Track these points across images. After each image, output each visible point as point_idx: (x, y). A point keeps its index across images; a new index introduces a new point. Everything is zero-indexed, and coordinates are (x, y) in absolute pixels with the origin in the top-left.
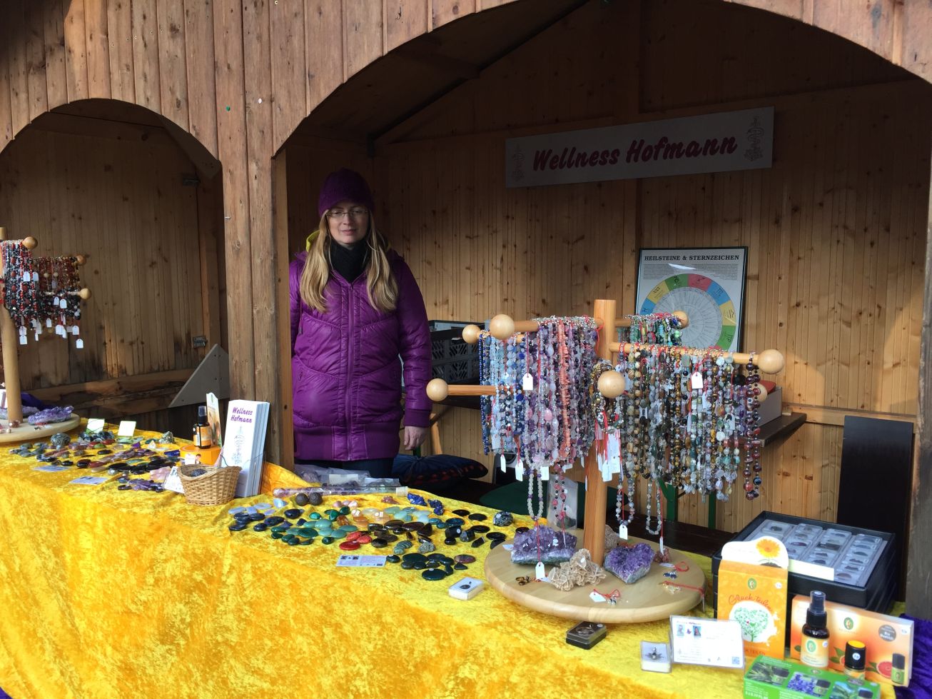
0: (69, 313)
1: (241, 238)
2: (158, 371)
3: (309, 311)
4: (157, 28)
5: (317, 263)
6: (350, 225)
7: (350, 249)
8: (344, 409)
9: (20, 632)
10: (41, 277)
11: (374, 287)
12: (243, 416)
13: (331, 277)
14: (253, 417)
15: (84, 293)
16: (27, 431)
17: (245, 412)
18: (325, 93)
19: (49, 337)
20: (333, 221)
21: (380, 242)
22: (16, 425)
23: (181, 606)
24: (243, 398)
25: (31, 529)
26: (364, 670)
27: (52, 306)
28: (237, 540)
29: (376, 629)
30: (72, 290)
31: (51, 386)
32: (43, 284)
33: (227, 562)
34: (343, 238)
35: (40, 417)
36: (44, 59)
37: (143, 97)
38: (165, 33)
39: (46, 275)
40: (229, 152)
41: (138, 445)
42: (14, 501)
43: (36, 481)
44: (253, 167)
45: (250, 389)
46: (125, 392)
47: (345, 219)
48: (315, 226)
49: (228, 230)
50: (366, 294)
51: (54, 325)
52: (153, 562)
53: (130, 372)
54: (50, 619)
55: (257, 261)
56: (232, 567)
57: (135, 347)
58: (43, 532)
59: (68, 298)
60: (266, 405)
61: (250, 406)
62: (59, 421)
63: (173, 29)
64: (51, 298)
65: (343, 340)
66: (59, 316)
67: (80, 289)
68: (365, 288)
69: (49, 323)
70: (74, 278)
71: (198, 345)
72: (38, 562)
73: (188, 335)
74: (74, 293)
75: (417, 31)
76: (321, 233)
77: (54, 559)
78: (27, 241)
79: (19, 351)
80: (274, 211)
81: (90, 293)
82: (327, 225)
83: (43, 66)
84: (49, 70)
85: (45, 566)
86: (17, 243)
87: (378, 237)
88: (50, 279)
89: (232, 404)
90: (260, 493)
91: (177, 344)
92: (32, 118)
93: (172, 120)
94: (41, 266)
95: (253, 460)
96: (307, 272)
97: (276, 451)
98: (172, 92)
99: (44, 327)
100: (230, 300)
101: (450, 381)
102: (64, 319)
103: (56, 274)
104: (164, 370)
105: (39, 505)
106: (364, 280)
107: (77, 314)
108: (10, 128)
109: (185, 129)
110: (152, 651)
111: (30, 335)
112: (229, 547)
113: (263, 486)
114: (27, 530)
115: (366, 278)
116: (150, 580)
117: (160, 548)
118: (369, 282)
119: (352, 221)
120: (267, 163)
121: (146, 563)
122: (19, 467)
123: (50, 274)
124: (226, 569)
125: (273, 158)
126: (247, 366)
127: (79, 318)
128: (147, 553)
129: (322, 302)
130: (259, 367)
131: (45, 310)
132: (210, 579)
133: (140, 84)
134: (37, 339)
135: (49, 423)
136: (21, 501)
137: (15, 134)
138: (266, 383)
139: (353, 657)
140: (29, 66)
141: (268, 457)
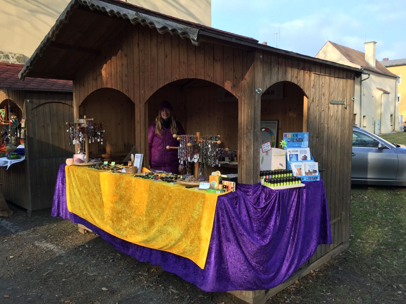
0: (100, 136)
1: (139, 120)
2: (120, 152)
3: (156, 135)
4: (122, 74)
5: (159, 123)
6: (166, 114)
7: (166, 120)
8: (165, 160)
9: (90, 205)
10: (94, 127)
11: (173, 130)
12: (138, 157)
13: (162, 128)
14: (140, 157)
15: (104, 131)
16: (90, 163)
17: (139, 156)
18: (154, 91)
19: (96, 141)
20: (162, 113)
21: (174, 119)
22: (88, 162)
23: (124, 192)
24: (138, 153)
25: (94, 181)
26: (155, 197)
27: (97, 134)
28: (135, 178)
29: (158, 189)
30: (101, 130)
31: (94, 155)
32: (95, 129)
33: (133, 182)
34: (165, 117)
35: (93, 161)
36: (97, 77)
37: (119, 88)
38: (124, 75)
39: (95, 127)
40: (136, 102)
41: (116, 167)
42: (90, 176)
43: (95, 171)
44: (141, 105)
45: (140, 152)
46: (112, 158)
47: (165, 112)
48: (158, 115)
49: (136, 118)
50: (171, 131)
51: (97, 139)
52: (119, 184)
53: (113, 153)
54: (98, 200)
55: (141, 124)
56: (134, 183)
57: (114, 146)
58: (97, 181)
59: (100, 132)
60: (143, 155)
61: (140, 155)
62: (98, 162)
63: (126, 75)
64: (97, 132)
65: (165, 143)
66: (98, 137)
67: (103, 130)
68: (170, 130)
69: (96, 138)
70: (101, 128)
71: (131, 146)
72: (95, 189)
73: (128, 143)
74: (102, 131)
75: (170, 82)
76: (159, 116)
77: (99, 187)
78: (92, 119)
79: (89, 145)
80: (145, 114)
81: (105, 131)
82: (161, 114)
83: (97, 79)
84: (98, 80)
85: (97, 189)
86: (90, 119)
87: (173, 117)
88: (96, 128)
89: (136, 155)
90: (141, 173)
91: (125, 145)
92: (94, 90)
93: (125, 94)
94: (94, 125)
95: (140, 166)
96: (157, 126)
97: (145, 165)
98: (125, 88)
99: (95, 139)
100: (136, 133)
101: (170, 146)
102: (99, 137)
103: (97, 127)
104: (121, 152)
105: (96, 176)
106: (170, 128)
107: (102, 136)
108: (88, 92)
109: (128, 96)
110: (118, 202)
111: (92, 141)
112: (133, 179)
113: (142, 171)
114: (93, 182)
115: (171, 127)
116: (119, 188)
117: (121, 181)
118: (171, 128)
119: (166, 113)
120: (144, 104)
121: (117, 185)
122: (91, 169)
123: (96, 126)
124: (133, 183)
125: (145, 103)
126: (139, 147)
127: (103, 137)
128: (118, 183)
129: (160, 133)
130: (142, 147)
131: (95, 135)
132: (130, 186)
133: (119, 86)
134: (93, 142)
135: (96, 162)
136: (92, 176)
137: (89, 94)
138: (143, 150)
139: (153, 195)
140: (93, 79)
141: (143, 166)
